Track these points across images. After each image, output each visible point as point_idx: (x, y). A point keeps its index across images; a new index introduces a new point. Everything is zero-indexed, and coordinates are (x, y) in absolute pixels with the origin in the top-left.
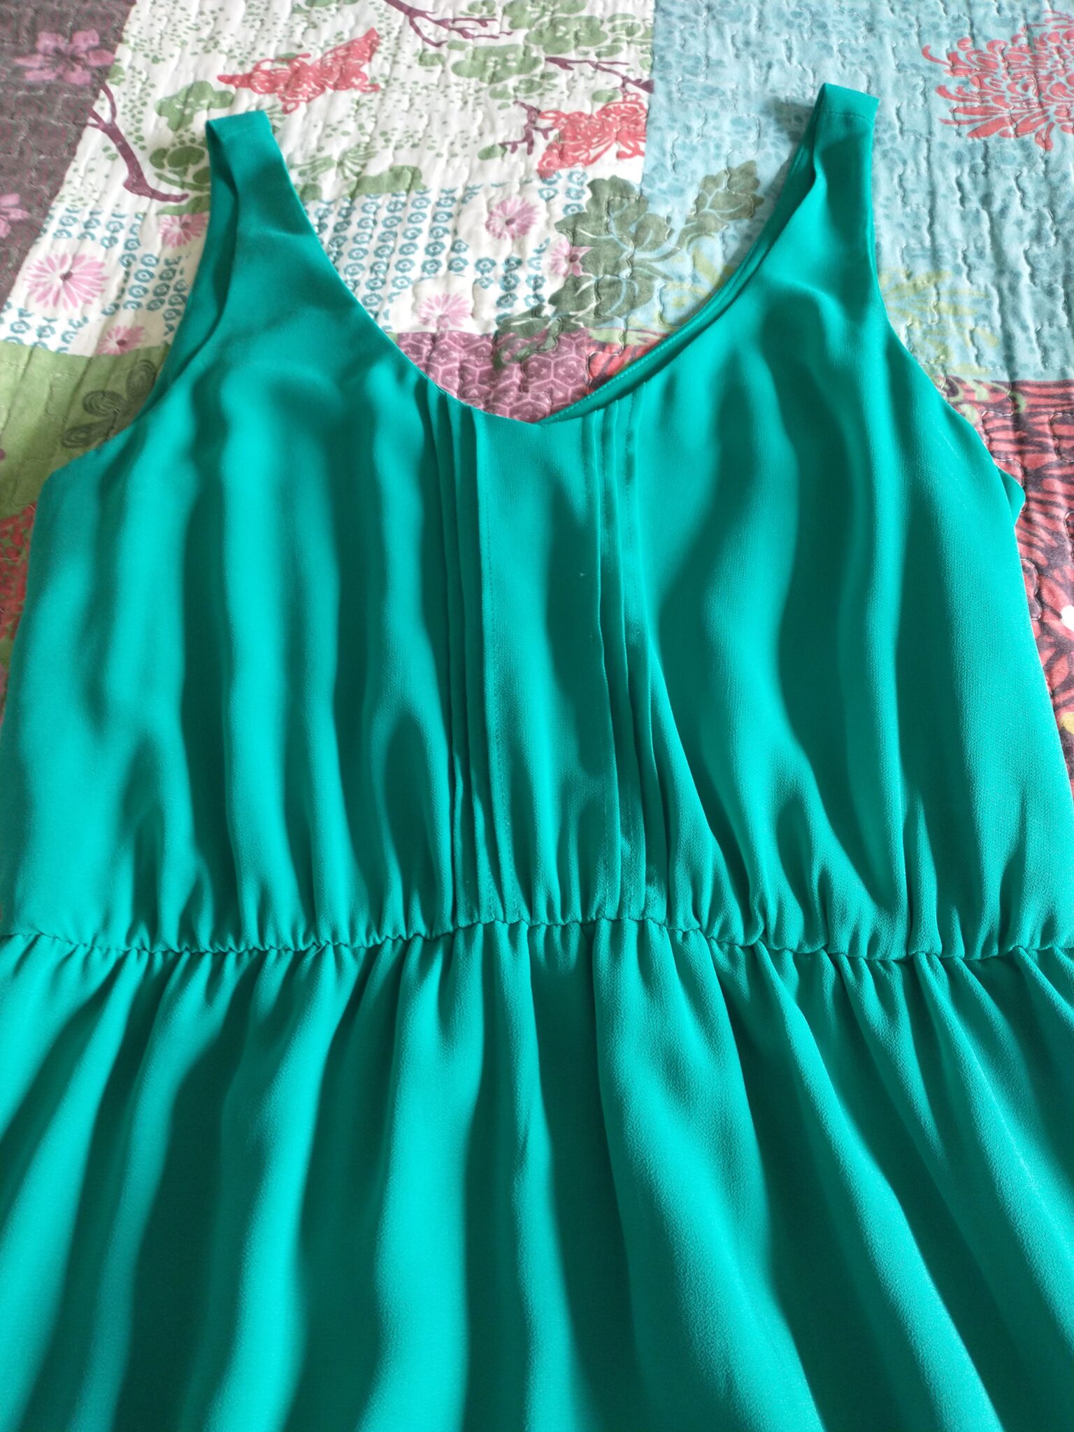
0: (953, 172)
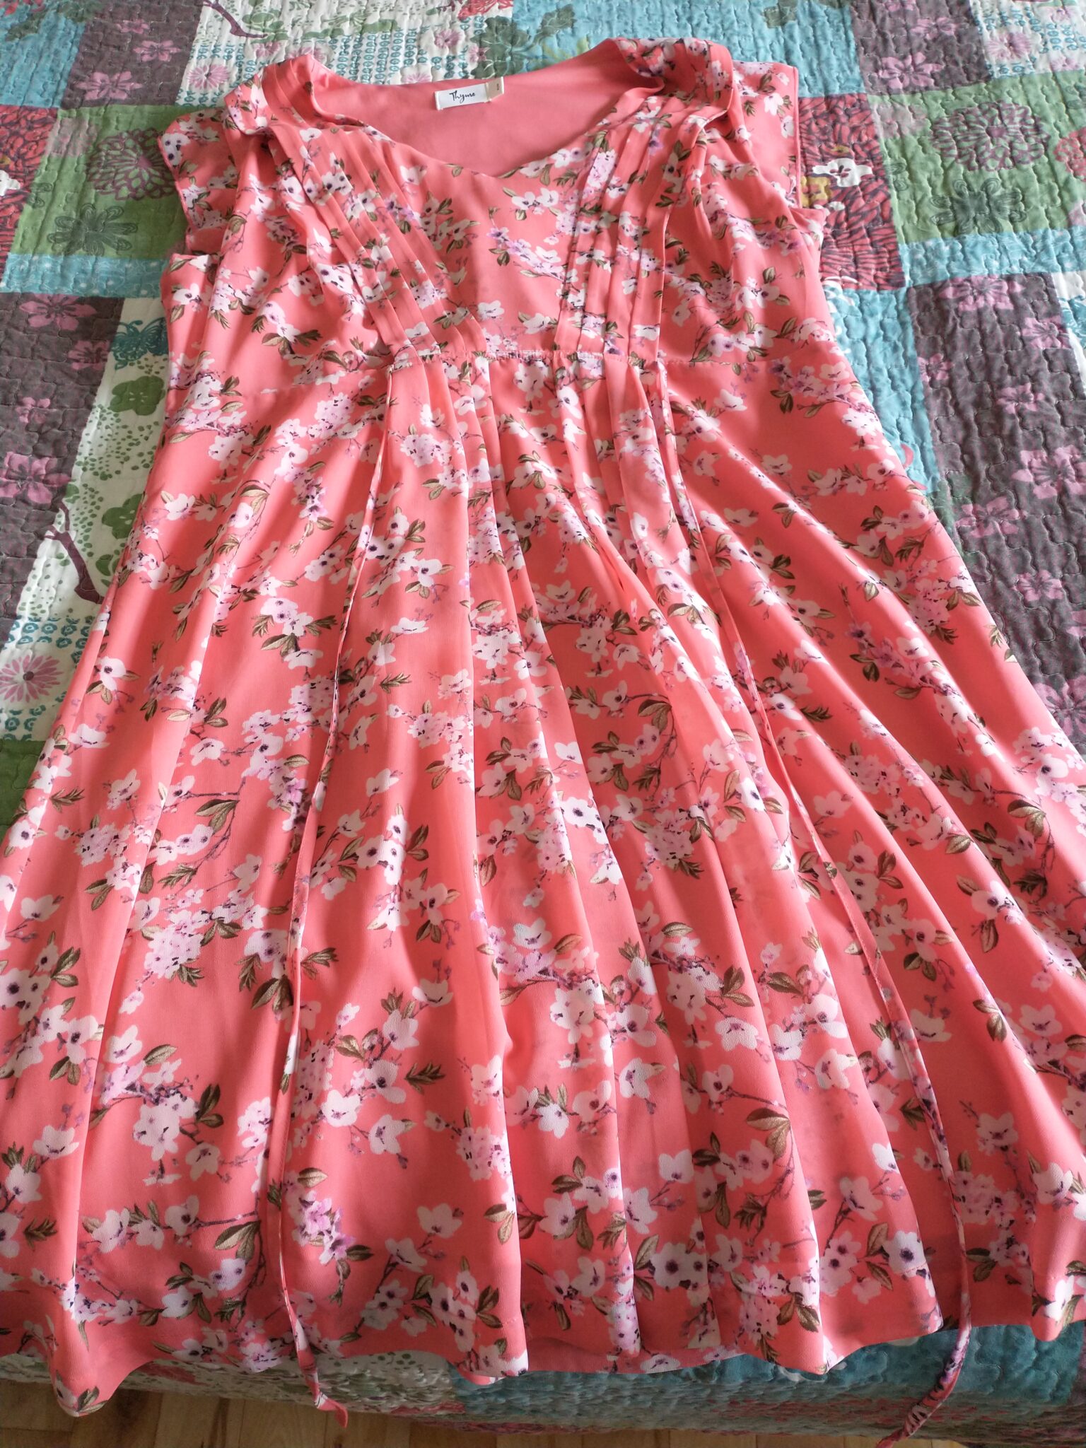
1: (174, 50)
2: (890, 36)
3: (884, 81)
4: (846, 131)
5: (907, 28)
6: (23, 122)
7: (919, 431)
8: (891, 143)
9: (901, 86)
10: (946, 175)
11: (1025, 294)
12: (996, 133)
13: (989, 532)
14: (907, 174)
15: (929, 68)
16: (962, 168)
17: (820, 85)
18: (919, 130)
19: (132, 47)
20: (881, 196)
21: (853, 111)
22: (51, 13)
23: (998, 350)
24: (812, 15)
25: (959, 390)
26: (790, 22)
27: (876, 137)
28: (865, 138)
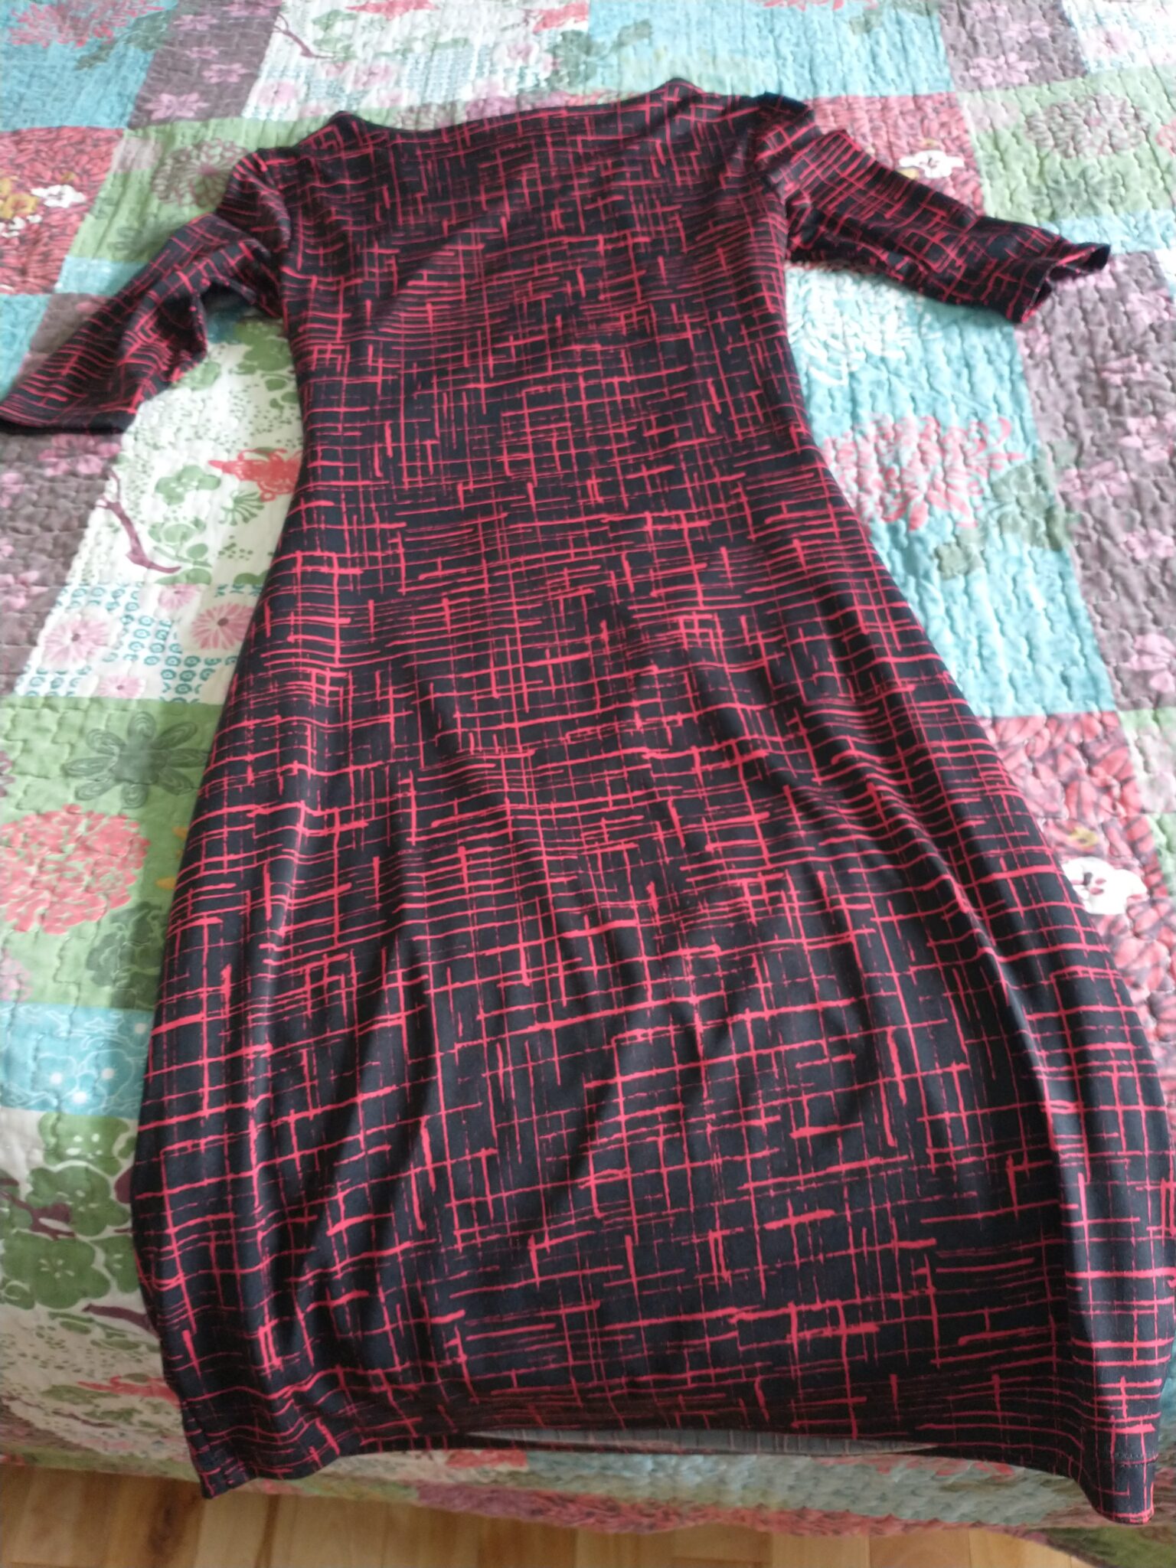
0: (755, 20)
1: (243, 71)
2: (981, 40)
3: (975, 79)
4: (935, 126)
5: (998, 32)
6: (89, 141)
7: (1017, 401)
8: (983, 138)
9: (993, 82)
10: (1042, 164)
11: (1128, 272)
12: (1093, 122)
13: (1094, 493)
14: (1000, 165)
15: (1023, 66)
16: (1058, 157)
17: (908, 84)
18: (1012, 124)
19: (200, 70)
20: (972, 185)
21: (942, 108)
22: (121, 45)
23: (1101, 324)
24: (899, 22)
25: (1060, 363)
26: (876, 29)
27: (966, 132)
28: (955, 133)
